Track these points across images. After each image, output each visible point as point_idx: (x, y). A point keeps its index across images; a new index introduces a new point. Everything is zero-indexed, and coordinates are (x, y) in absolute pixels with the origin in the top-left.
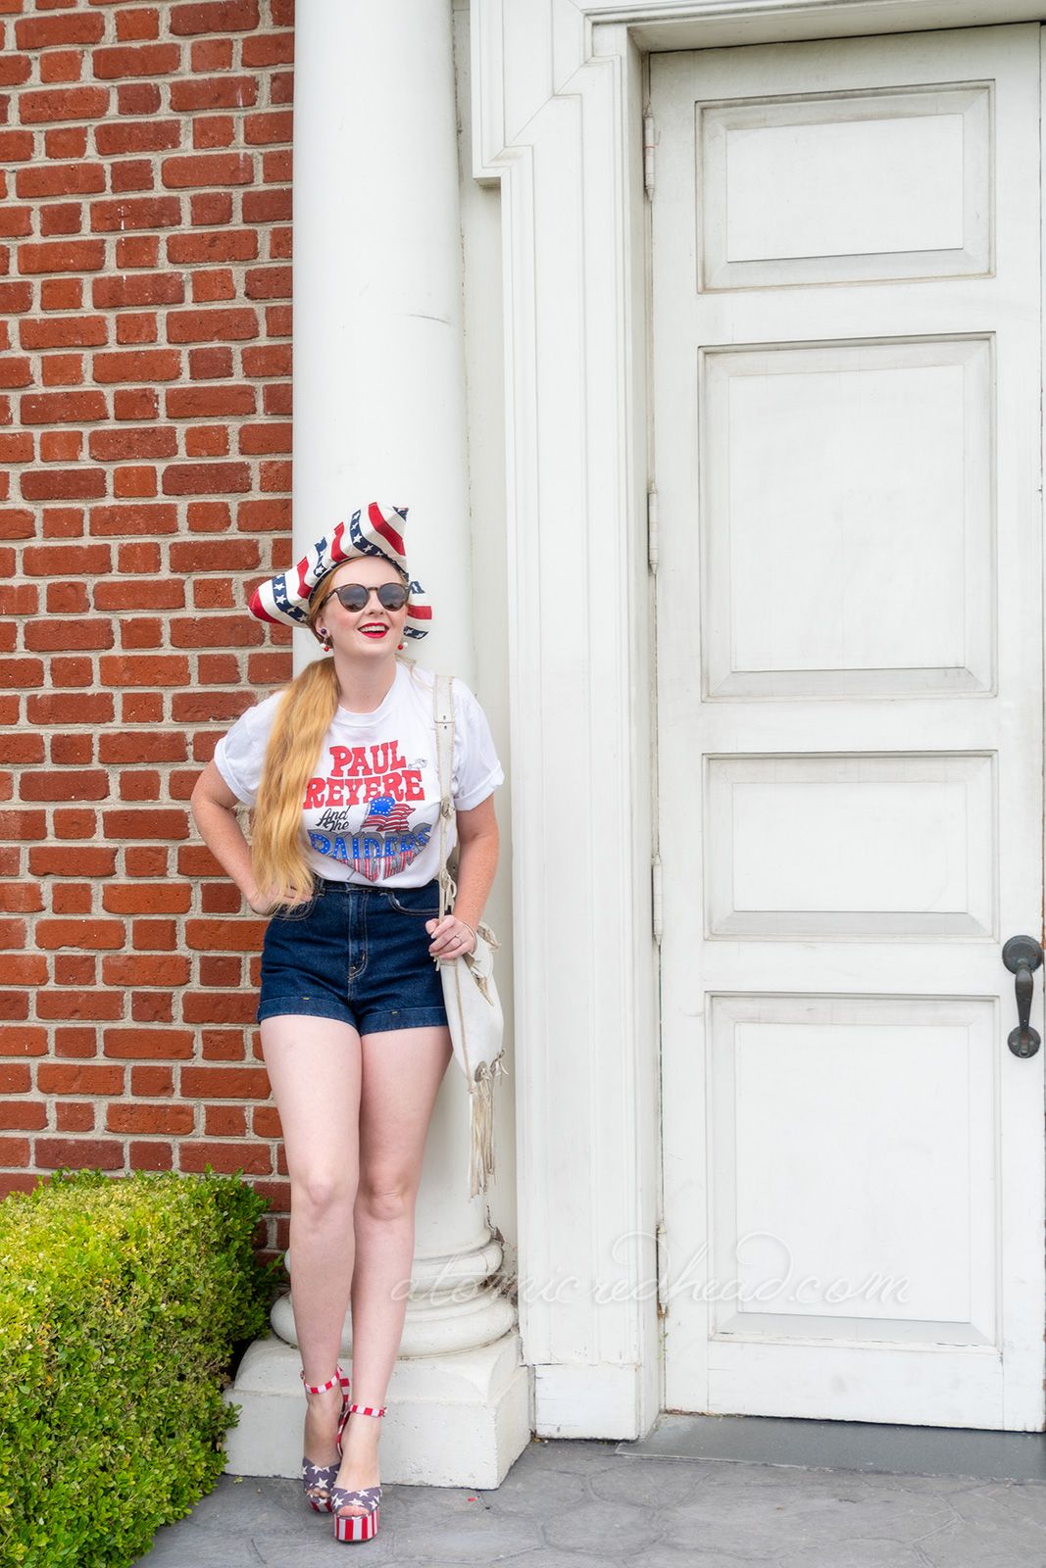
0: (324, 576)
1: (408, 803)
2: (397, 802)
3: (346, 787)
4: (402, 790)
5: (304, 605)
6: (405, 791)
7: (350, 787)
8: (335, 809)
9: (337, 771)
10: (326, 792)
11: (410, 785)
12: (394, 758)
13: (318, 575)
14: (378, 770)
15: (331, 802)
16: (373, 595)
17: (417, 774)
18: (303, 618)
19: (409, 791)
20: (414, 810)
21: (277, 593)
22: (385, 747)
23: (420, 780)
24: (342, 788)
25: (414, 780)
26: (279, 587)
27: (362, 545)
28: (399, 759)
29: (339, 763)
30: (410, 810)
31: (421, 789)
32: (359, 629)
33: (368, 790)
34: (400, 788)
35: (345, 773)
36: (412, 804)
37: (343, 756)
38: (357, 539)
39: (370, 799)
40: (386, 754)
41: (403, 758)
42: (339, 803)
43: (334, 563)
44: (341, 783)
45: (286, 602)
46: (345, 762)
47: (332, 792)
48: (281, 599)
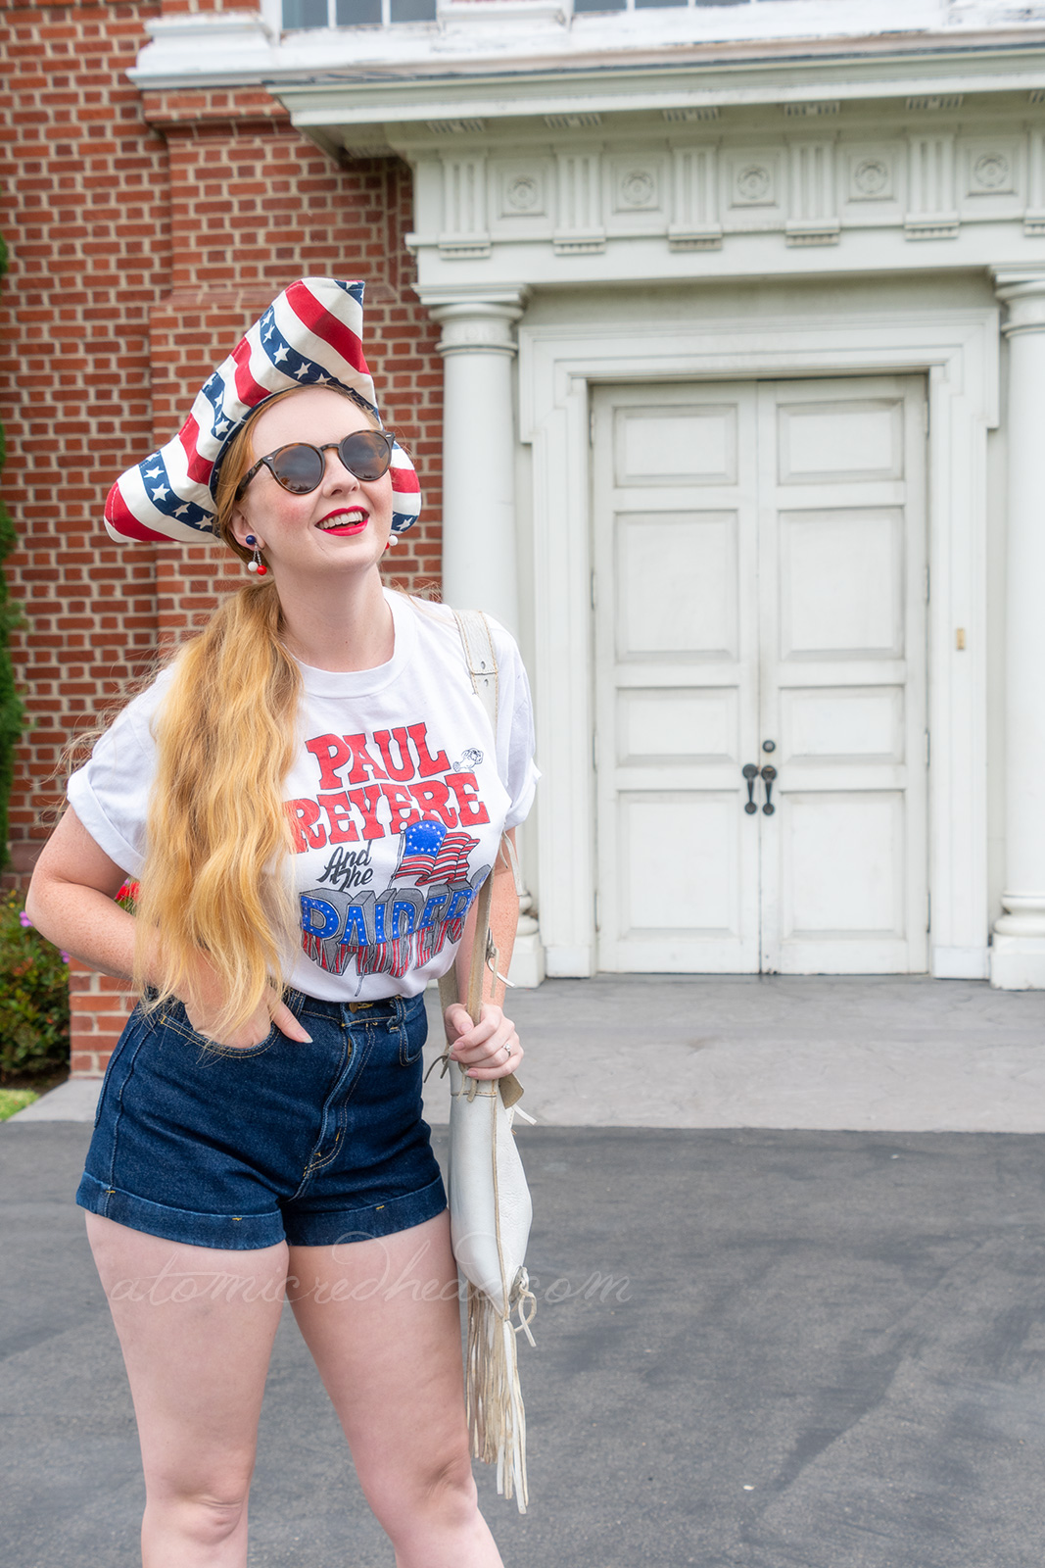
0: (232, 437)
1: (469, 830)
2: (449, 831)
3: (353, 806)
4: (452, 809)
5: (204, 500)
6: (458, 811)
7: (360, 804)
8: (349, 847)
9: (329, 780)
10: (324, 819)
11: (464, 798)
12: (424, 754)
13: (221, 437)
14: (399, 775)
15: (338, 837)
16: (332, 458)
17: (469, 778)
18: (205, 522)
19: (465, 810)
20: (477, 841)
21: (150, 485)
22: (400, 734)
23: (476, 789)
24: (348, 809)
25: (468, 789)
26: (154, 473)
27: (291, 364)
28: (434, 757)
29: (328, 765)
30: (470, 843)
31: (482, 807)
32: (318, 525)
33: (395, 809)
34: (448, 805)
35: (345, 781)
36: (473, 831)
37: (333, 751)
38: (281, 354)
39: (403, 826)
40: (403, 747)
41: (442, 754)
42: (351, 835)
43: (246, 409)
44: (342, 799)
45: (171, 496)
46: (340, 760)
47: (334, 820)
48: (160, 493)
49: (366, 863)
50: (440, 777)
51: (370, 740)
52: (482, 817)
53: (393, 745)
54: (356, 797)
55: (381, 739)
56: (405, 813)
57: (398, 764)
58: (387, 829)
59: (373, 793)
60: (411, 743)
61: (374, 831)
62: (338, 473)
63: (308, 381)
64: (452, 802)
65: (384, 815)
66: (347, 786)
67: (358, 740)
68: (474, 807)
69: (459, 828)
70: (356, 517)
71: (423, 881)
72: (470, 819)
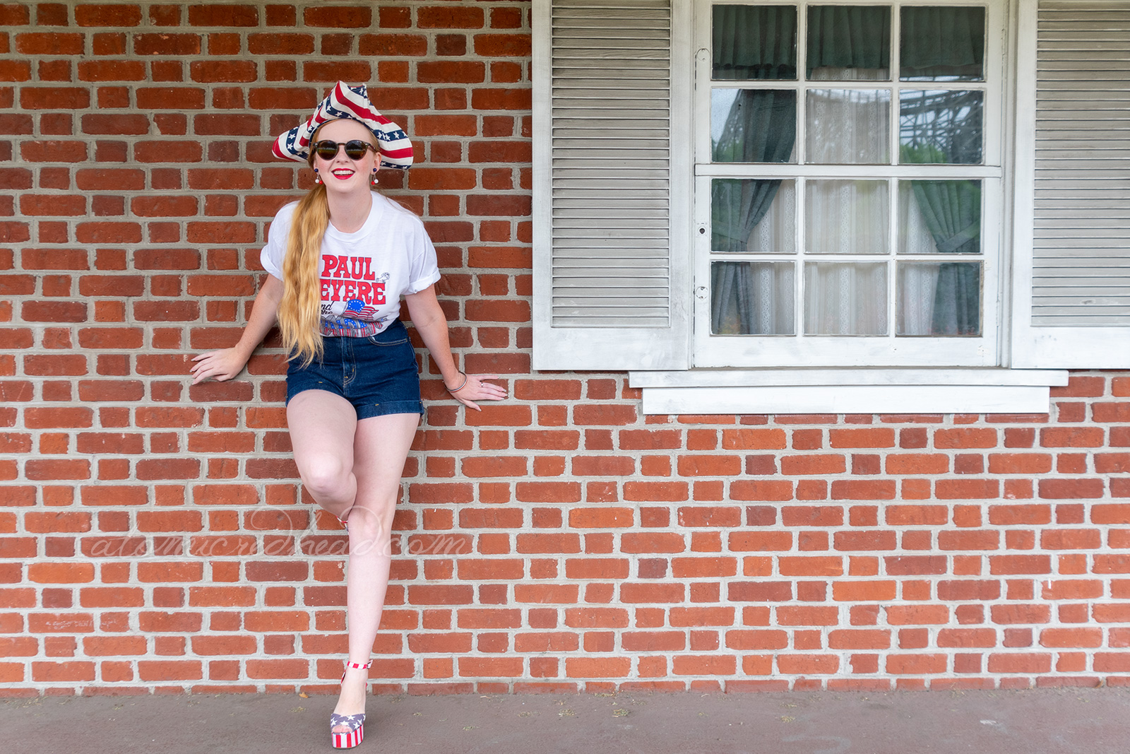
49: (329, 309)
50: (370, 282)
51: (349, 259)
52: (383, 302)
53: (357, 264)
54: (334, 283)
55: (354, 260)
56: (350, 294)
57: (357, 272)
58: (341, 299)
59: (340, 283)
60: (364, 264)
61: (336, 298)
62: (341, 153)
63: (343, 117)
64: (371, 294)
65: (342, 293)
66: (332, 277)
67: (344, 259)
68: (380, 298)
69: (371, 305)
72: (376, 302)
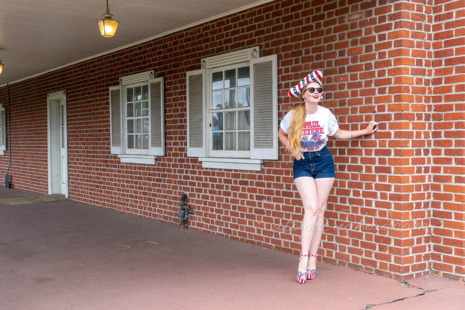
49: (308, 138)
50: (319, 128)
52: (323, 133)
53: (314, 123)
54: (308, 130)
55: (313, 122)
56: (313, 132)
57: (314, 125)
58: (311, 134)
59: (310, 129)
60: (316, 123)
61: (309, 134)
62: (316, 91)
63: (315, 81)
64: (319, 131)
65: (310, 132)
66: (307, 128)
67: (310, 123)
68: (322, 132)
69: (320, 134)
70: (317, 97)
71: (315, 140)
72: (321, 133)
